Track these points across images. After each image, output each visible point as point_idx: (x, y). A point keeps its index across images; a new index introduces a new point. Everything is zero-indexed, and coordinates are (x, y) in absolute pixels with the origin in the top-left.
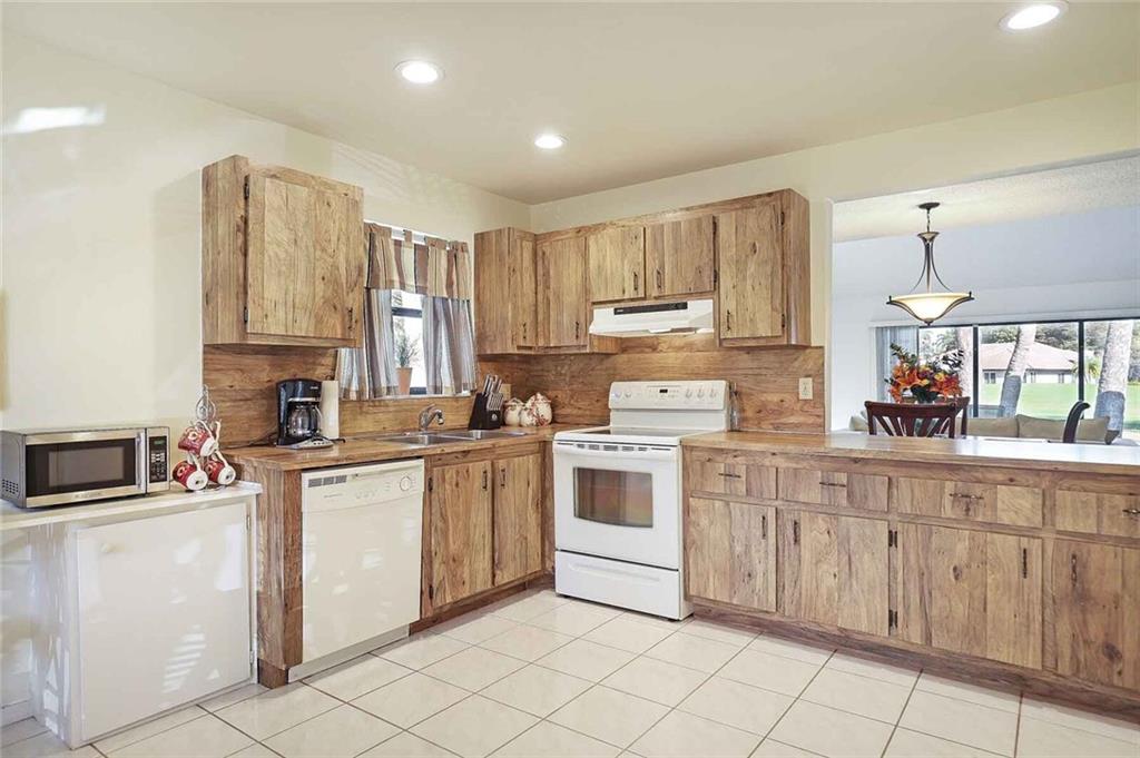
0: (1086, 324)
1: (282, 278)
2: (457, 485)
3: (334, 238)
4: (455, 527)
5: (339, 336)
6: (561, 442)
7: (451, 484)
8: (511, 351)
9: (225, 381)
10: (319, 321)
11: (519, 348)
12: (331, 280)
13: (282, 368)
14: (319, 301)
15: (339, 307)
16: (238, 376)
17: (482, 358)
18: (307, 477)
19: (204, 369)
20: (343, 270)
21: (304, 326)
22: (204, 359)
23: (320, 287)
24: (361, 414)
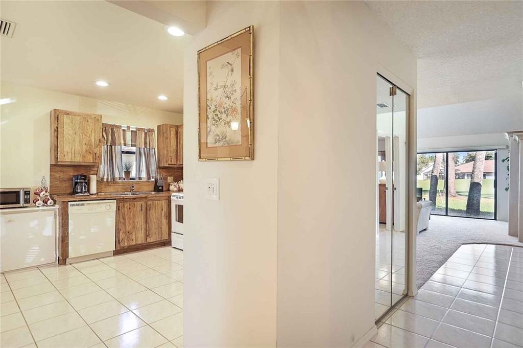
0: (449, 153)
1: (70, 144)
2: (130, 208)
3: (90, 132)
4: (129, 223)
5: (92, 161)
6: (174, 196)
7: (127, 208)
8: (166, 166)
9: (57, 175)
10: (84, 157)
11: (169, 164)
12: (89, 144)
13: (78, 171)
14: (84, 151)
15: (91, 152)
16: (62, 174)
17: (160, 168)
18: (70, 203)
19: (50, 172)
20: (93, 141)
21: (78, 159)
22: (50, 169)
23: (84, 147)
24: (108, 186)
